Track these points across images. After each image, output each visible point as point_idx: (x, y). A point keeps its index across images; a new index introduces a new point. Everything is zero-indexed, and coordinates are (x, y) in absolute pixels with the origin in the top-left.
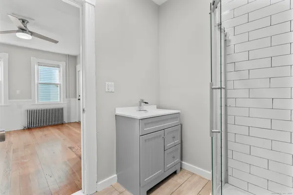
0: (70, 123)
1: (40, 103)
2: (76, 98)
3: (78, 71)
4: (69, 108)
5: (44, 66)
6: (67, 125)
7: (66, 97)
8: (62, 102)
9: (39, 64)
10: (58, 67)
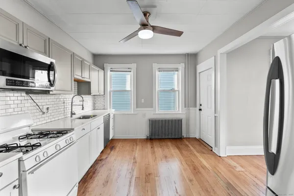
0: (188, 139)
1: (160, 112)
2: (196, 107)
3: (200, 73)
4: (188, 120)
5: (164, 71)
6: (185, 141)
7: (185, 107)
8: (181, 112)
9: (160, 70)
10: (177, 70)
